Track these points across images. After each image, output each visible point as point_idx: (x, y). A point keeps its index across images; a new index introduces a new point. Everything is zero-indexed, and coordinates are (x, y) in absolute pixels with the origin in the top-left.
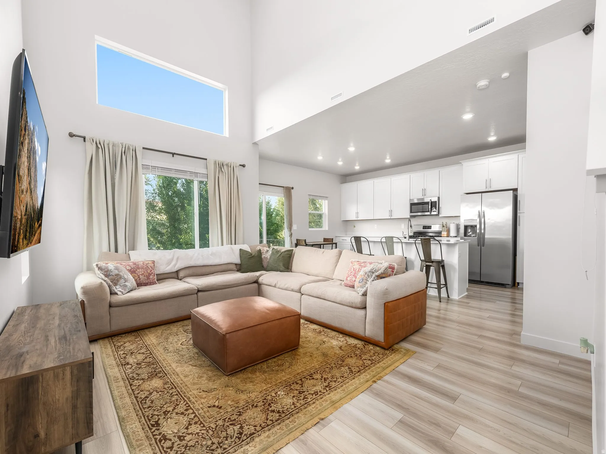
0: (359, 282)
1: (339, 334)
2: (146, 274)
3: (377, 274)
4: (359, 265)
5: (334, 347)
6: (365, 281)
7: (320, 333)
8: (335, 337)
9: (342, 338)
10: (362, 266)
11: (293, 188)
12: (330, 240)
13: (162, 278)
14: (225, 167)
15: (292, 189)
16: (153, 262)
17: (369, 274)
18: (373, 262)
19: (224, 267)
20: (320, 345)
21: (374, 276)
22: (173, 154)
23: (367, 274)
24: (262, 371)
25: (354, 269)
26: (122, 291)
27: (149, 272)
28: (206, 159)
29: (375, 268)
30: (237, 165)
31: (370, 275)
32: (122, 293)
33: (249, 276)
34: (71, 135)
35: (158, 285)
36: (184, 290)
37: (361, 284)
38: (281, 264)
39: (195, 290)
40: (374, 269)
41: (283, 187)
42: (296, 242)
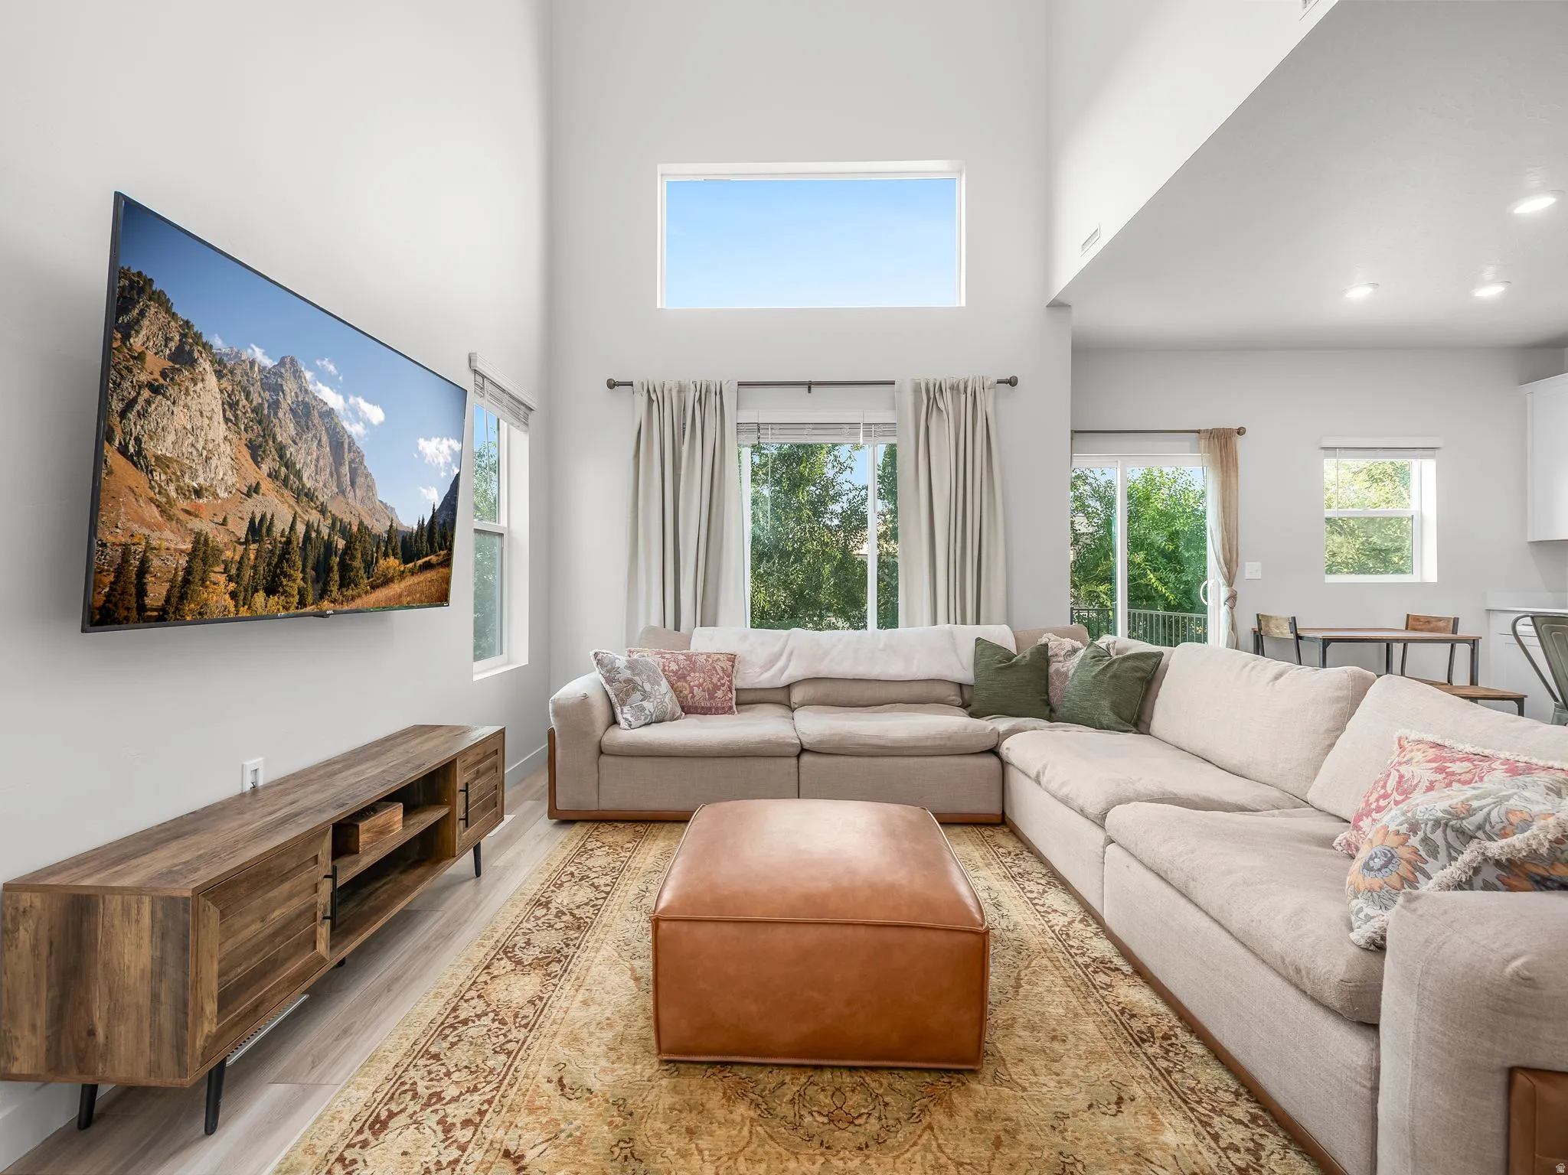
0: (1367, 867)
1: (1237, 1094)
2: (708, 685)
3: (1495, 848)
4: (1435, 765)
5: (1156, 1155)
6: (1404, 869)
7: (1144, 1041)
8: (1199, 1102)
9: (1241, 1122)
10: (1453, 774)
11: (1241, 431)
12: (1441, 624)
13: (748, 700)
14: (948, 395)
15: (1238, 433)
16: (732, 658)
17: (1438, 837)
18: (1541, 763)
19: (918, 690)
20: (1090, 1106)
21: (1469, 854)
22: (810, 385)
23: (1420, 834)
24: (764, 1106)
25: (1399, 783)
26: (631, 719)
27: (715, 680)
28: (893, 383)
29: (1481, 809)
30: (987, 384)
31: (1440, 842)
32: (630, 725)
33: (966, 729)
34: (612, 385)
35: (737, 716)
36: (759, 743)
37: (1375, 880)
38: (1105, 703)
39: (793, 745)
40: (1472, 813)
41: (1198, 432)
42: (1256, 627)
